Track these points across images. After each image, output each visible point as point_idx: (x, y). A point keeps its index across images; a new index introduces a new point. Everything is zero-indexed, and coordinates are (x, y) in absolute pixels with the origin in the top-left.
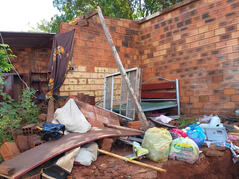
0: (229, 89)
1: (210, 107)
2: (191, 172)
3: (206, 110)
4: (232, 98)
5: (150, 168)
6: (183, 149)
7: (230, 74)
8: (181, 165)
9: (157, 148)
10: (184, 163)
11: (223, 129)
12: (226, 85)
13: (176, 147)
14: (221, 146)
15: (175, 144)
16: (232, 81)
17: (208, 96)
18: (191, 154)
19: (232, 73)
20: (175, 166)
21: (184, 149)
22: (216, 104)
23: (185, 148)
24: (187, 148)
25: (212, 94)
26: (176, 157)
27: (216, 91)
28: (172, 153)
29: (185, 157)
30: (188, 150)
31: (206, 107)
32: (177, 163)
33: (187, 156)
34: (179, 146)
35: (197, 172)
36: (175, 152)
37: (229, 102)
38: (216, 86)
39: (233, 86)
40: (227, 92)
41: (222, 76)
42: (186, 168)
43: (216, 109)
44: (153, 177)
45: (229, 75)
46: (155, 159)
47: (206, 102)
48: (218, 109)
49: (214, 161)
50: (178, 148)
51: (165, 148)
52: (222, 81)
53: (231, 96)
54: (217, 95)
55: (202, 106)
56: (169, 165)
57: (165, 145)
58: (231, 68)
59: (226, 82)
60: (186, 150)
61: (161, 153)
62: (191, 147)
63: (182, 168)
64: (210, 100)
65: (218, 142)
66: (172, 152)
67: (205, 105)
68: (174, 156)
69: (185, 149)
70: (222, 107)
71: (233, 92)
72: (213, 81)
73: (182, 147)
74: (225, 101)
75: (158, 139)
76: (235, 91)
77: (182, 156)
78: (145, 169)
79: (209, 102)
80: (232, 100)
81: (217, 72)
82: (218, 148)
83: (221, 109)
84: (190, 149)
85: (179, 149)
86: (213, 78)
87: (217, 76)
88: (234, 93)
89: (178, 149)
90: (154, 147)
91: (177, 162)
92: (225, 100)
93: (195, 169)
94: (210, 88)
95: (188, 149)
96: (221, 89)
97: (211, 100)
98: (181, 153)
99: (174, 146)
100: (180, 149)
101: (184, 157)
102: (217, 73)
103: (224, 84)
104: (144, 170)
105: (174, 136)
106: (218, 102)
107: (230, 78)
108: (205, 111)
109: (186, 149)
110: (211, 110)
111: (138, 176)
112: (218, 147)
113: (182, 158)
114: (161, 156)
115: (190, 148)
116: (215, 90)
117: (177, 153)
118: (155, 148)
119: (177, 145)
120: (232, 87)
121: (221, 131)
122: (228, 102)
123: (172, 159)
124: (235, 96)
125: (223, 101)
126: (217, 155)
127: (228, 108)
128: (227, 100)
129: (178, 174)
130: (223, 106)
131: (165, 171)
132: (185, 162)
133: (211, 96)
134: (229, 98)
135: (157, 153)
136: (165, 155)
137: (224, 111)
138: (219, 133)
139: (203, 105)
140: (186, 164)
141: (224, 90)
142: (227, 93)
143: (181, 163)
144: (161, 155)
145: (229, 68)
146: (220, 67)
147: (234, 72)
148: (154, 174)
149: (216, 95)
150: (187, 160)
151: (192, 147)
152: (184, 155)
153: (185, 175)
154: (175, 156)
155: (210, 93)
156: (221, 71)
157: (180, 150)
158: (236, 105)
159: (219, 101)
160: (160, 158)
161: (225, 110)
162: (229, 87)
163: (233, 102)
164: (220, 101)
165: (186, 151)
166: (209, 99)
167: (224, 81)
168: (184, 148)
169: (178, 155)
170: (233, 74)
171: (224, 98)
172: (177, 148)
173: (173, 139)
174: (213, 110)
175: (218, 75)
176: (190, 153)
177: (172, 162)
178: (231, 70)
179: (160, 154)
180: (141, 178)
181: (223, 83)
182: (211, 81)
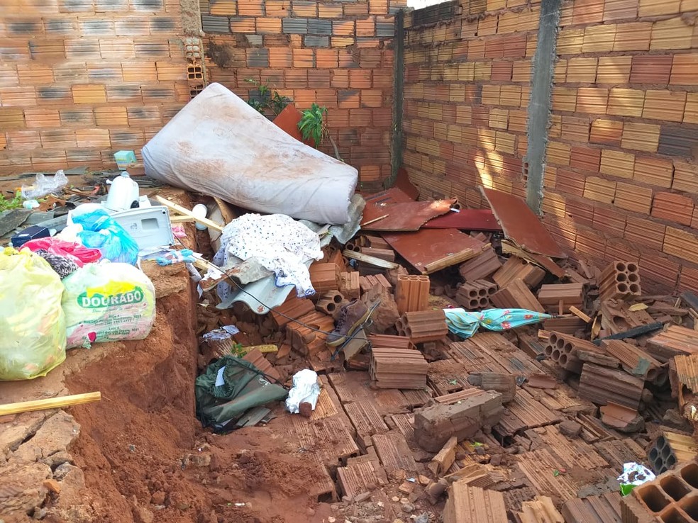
0: (86, 85)
1: (32, 147)
2: (148, 364)
3: (22, 156)
4: (98, 115)
5: (32, 412)
6: (113, 303)
7: (86, 37)
8: (116, 353)
9: (26, 330)
10: (124, 346)
11: (164, 213)
12: (75, 72)
13: (87, 303)
14: (174, 261)
15: (79, 294)
16: (92, 59)
17: (22, 110)
18: (140, 310)
19: (92, 35)
20: (98, 365)
21: (117, 302)
22: (53, 136)
23: (119, 296)
24: (126, 295)
25: (33, 102)
26: (93, 336)
27: (46, 93)
28: (73, 329)
29: (124, 327)
30: (129, 301)
31: (16, 146)
32: (102, 355)
33: (129, 319)
34: (96, 296)
35: (161, 358)
36: (87, 320)
37: (91, 127)
38: (45, 75)
39: (97, 76)
40: (80, 96)
41: (62, 42)
42: (133, 359)
43: (53, 152)
44: (71, 439)
45: (82, 40)
46: (29, 372)
47: (15, 128)
48: (61, 149)
49: (173, 309)
50: (96, 302)
51: (55, 318)
52: (63, 57)
53: (94, 107)
54: (51, 105)
55: (4, 145)
56: (79, 371)
57: (52, 309)
58: (87, 16)
59: (74, 61)
60: (124, 303)
61: (44, 341)
62: (137, 288)
63: (122, 363)
64: (32, 124)
65: (148, 251)
66: (76, 325)
67: (13, 140)
68: (86, 335)
69: (121, 301)
70: (73, 145)
71: (98, 95)
72: (33, 58)
73: (110, 297)
74: (78, 124)
75: (21, 293)
76: (106, 93)
77: (116, 326)
78: (15, 425)
79: (27, 129)
80: (101, 122)
81: (40, 25)
82: (168, 268)
83: (70, 151)
84: (135, 294)
85: (101, 306)
86: (30, 45)
87: (45, 41)
88: (103, 100)
89: (99, 307)
90: (12, 328)
91: (99, 351)
92: (78, 121)
93: (154, 348)
94: (24, 83)
95: (128, 298)
96: (62, 86)
97: (34, 121)
98: (110, 317)
99: (80, 302)
100: (103, 304)
101: (122, 325)
102: (44, 28)
103: (70, 70)
104: (17, 428)
105: (62, 267)
106: (58, 128)
107: (85, 49)
108: (15, 160)
109: (125, 300)
110: (38, 155)
111: (12, 464)
112: (166, 265)
113: (116, 333)
114: (47, 351)
115: (133, 293)
116: (43, 89)
117: (95, 322)
118: (17, 330)
119: (90, 294)
120: (96, 81)
121: (154, 220)
122: (87, 127)
123: (80, 348)
124: (108, 109)
125: (73, 125)
126: (175, 288)
127: (90, 146)
128: (85, 122)
129: (113, 385)
130: (76, 140)
131: (98, 394)
132: (124, 341)
133: (31, 107)
134: (89, 114)
135: (32, 346)
136: (59, 343)
137: (81, 157)
138: (148, 225)
139: (9, 142)
140: (130, 345)
141: (72, 91)
142: (82, 100)
143: (117, 349)
144: (50, 347)
145: (82, 16)
146: (52, 9)
147: (96, 32)
148: (65, 425)
149: (50, 107)
150: (132, 332)
151: (139, 286)
152: (119, 320)
153: (136, 379)
154: (89, 334)
155: (28, 99)
156: (55, 24)
157: (105, 309)
158: (114, 136)
159: (59, 125)
160: (48, 359)
161: (82, 152)
162: (87, 81)
163: (104, 127)
164: (63, 126)
165: (123, 306)
166: (25, 121)
167: (69, 60)
168: (117, 298)
169: (98, 327)
170: (96, 37)
171: (73, 116)
172: (91, 306)
173: (63, 277)
174: (44, 154)
175: (47, 36)
176: (137, 306)
177: (84, 356)
178: (86, 24)
179: (44, 346)
180: (27, 463)
181: (67, 64)
182: (26, 57)
